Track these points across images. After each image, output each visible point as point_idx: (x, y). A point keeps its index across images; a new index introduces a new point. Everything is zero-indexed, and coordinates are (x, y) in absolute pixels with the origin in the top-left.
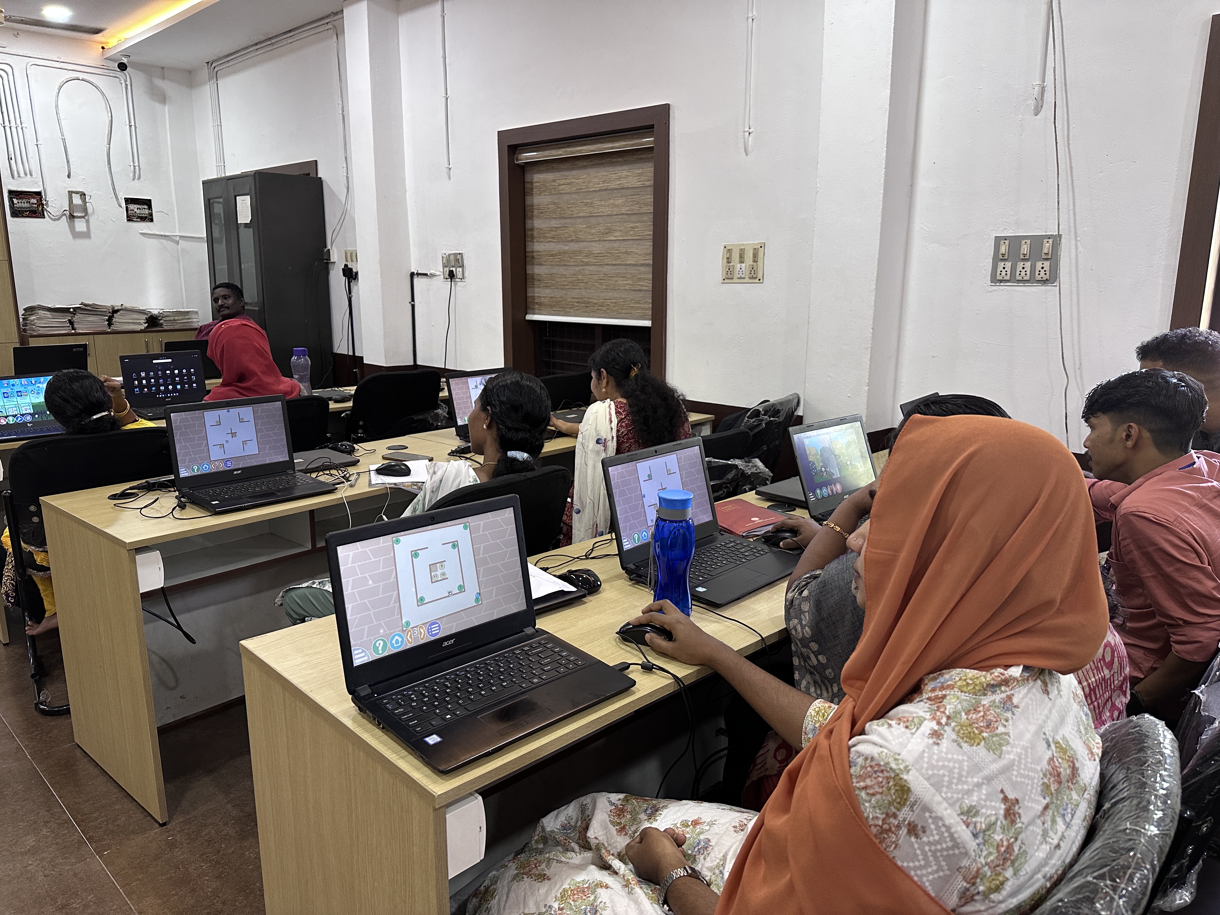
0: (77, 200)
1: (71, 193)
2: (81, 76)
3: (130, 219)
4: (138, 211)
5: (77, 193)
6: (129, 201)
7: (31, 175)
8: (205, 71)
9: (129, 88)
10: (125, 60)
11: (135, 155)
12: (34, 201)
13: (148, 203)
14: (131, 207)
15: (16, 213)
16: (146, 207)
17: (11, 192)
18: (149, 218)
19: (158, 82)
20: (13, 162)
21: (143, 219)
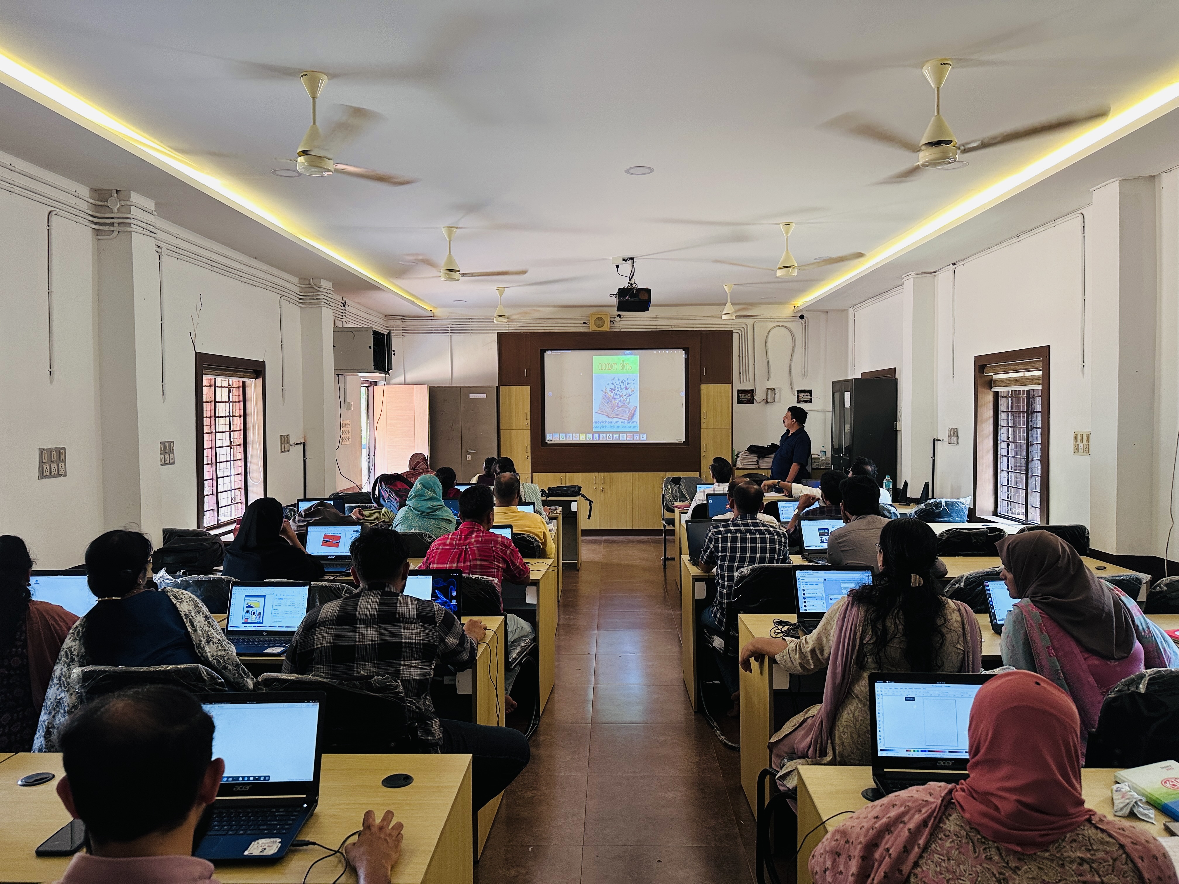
0: (770, 393)
1: (768, 389)
2: (781, 324)
4: (804, 397)
5: (771, 389)
6: (799, 392)
7: (749, 380)
8: (850, 311)
9: (806, 327)
10: (804, 313)
11: (805, 365)
12: (749, 395)
13: (810, 392)
14: (800, 395)
15: (740, 402)
16: (809, 394)
17: (739, 391)
18: (810, 401)
20: (741, 375)
21: (806, 401)
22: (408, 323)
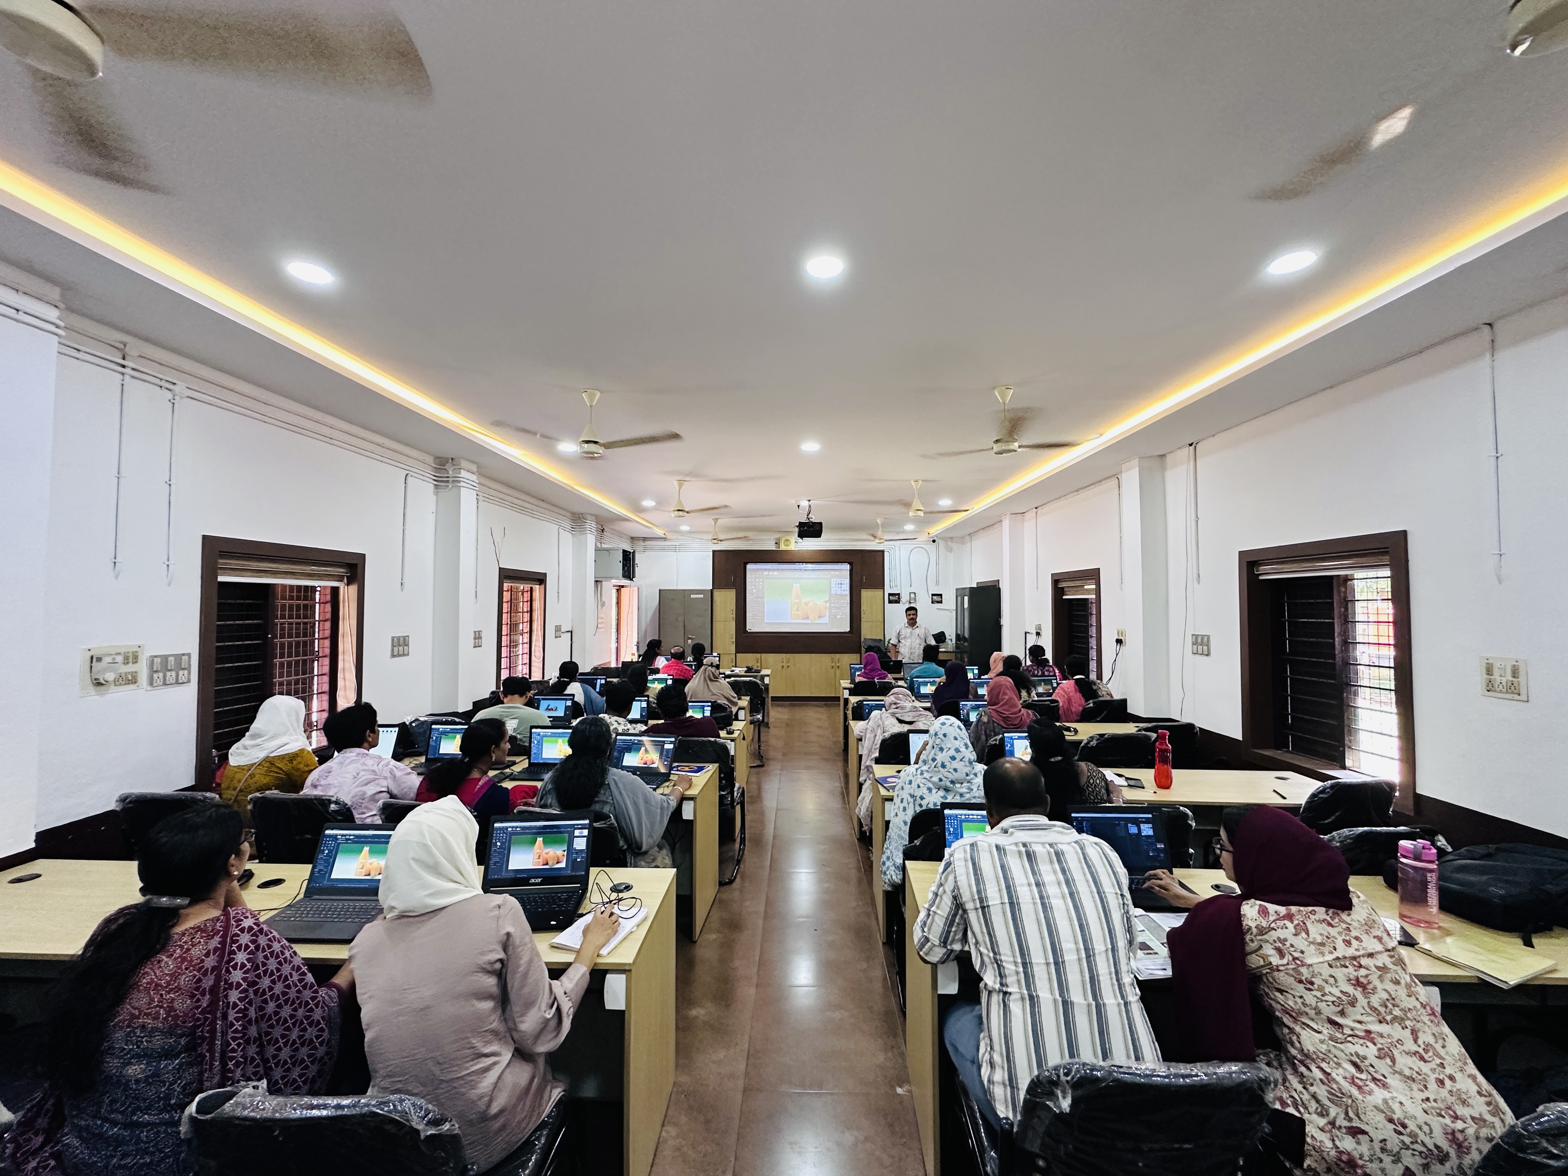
0: (912, 595)
1: (910, 593)
2: (919, 546)
3: (933, 602)
4: (936, 599)
5: (913, 593)
6: (933, 595)
7: (897, 587)
8: (968, 538)
9: (938, 548)
10: (935, 538)
11: (938, 576)
12: (897, 597)
13: (941, 595)
14: (935, 597)
15: (890, 602)
16: (940, 597)
17: (889, 594)
18: (941, 602)
19: (949, 543)
20: (891, 583)
21: (938, 602)
22: (648, 543)
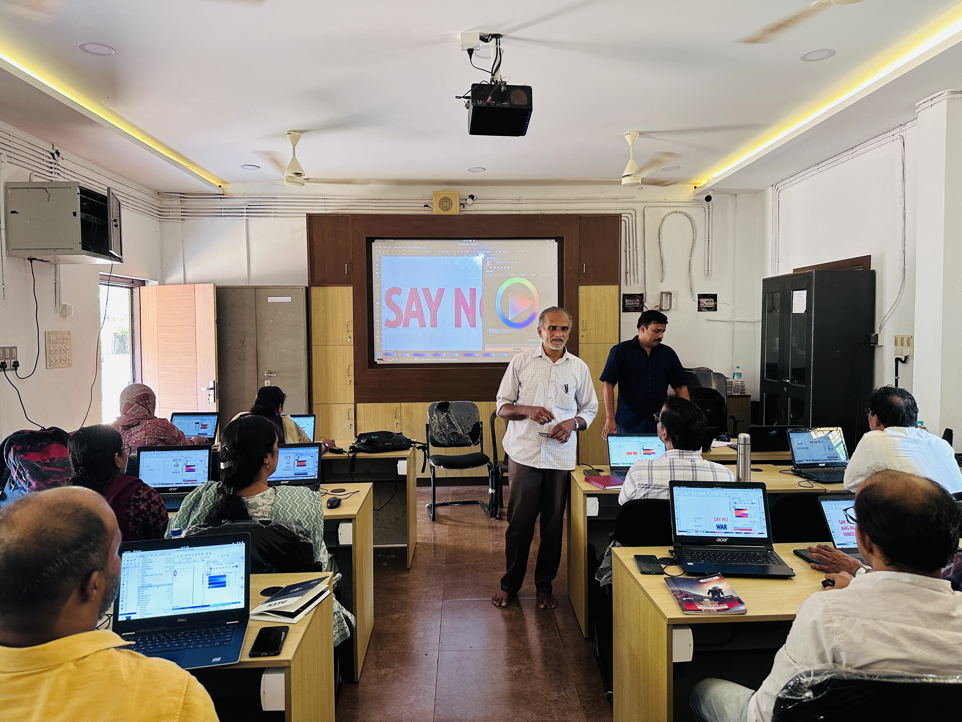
0: (666, 298)
1: (662, 293)
2: (678, 210)
3: (700, 310)
4: (706, 304)
5: (666, 293)
6: (701, 296)
7: (638, 283)
8: (770, 192)
9: (710, 214)
10: (711, 193)
11: (708, 262)
12: (638, 300)
13: (714, 297)
14: (702, 300)
15: (626, 310)
16: (712, 300)
17: (624, 295)
18: (714, 309)
20: (628, 275)
21: (709, 309)
22: (189, 203)
